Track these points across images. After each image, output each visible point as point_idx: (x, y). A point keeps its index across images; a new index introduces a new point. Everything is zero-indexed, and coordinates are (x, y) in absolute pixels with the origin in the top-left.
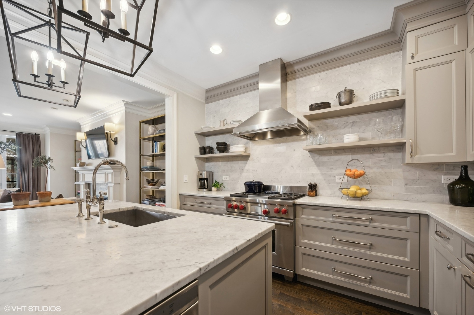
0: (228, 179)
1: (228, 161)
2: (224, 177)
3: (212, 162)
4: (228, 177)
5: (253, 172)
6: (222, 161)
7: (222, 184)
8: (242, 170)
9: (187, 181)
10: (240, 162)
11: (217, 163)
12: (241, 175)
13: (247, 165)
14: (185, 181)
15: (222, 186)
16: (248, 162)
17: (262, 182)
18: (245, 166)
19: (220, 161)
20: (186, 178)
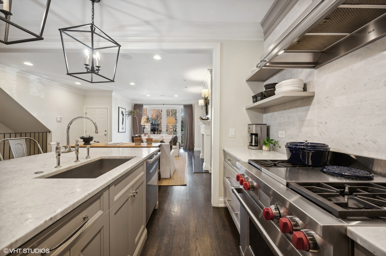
0: (284, 136)
1: (285, 109)
2: (280, 132)
3: (269, 112)
4: (284, 132)
5: (319, 126)
6: (278, 111)
7: (277, 142)
8: (302, 121)
9: (234, 136)
10: (299, 109)
11: (274, 113)
12: (300, 131)
13: (310, 112)
14: (230, 136)
15: (277, 145)
16: (311, 107)
17: (327, 146)
18: (306, 116)
19: (276, 111)
20: (231, 132)
